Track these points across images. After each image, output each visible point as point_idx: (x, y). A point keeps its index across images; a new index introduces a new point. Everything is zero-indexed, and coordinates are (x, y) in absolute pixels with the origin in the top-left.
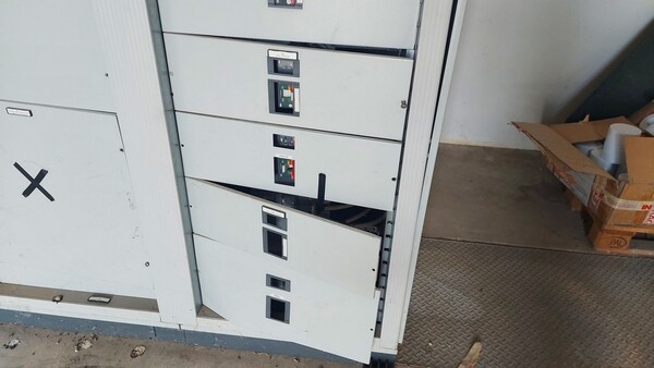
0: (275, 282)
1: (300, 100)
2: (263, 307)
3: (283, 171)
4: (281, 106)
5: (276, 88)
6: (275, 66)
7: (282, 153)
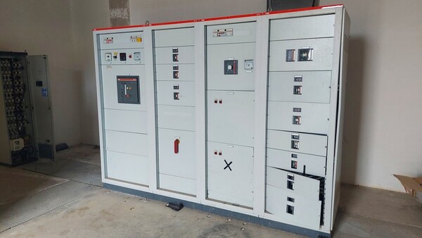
0: (290, 199)
1: (298, 145)
2: (285, 209)
3: (294, 165)
4: (293, 147)
5: (293, 142)
6: (293, 137)
7: (294, 159)
